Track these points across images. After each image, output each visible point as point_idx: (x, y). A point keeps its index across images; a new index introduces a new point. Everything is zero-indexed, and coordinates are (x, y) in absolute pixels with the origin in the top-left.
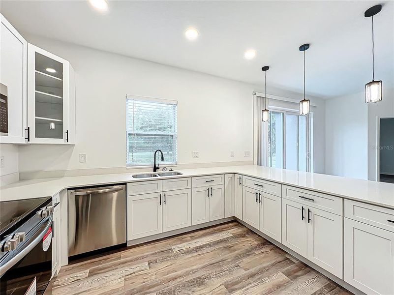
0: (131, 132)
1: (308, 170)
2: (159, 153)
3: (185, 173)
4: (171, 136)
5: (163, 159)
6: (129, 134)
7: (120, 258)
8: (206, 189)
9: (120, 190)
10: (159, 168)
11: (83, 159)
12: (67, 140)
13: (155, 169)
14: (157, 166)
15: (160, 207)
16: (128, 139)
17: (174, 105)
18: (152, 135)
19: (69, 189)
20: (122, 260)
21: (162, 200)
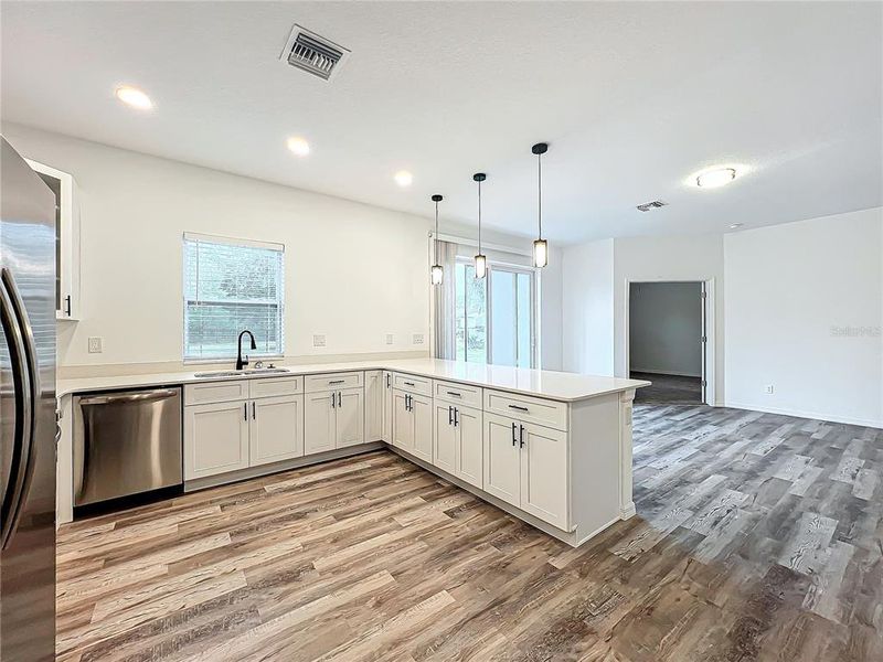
0: (194, 300)
1: (533, 366)
2: (246, 337)
3: (293, 370)
4: (272, 306)
5: (253, 347)
6: (189, 303)
7: (171, 505)
8: (329, 394)
9: (170, 395)
10: (246, 363)
11: (94, 347)
12: (69, 312)
13: (240, 364)
14: (243, 360)
15: (245, 425)
16: (187, 311)
17: (279, 253)
18: (235, 304)
19: (75, 394)
20: (174, 508)
21: (249, 412)
